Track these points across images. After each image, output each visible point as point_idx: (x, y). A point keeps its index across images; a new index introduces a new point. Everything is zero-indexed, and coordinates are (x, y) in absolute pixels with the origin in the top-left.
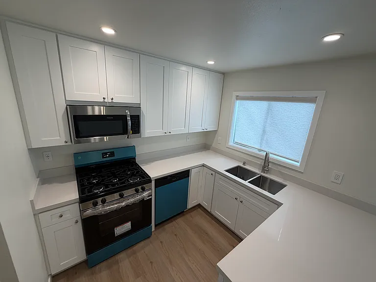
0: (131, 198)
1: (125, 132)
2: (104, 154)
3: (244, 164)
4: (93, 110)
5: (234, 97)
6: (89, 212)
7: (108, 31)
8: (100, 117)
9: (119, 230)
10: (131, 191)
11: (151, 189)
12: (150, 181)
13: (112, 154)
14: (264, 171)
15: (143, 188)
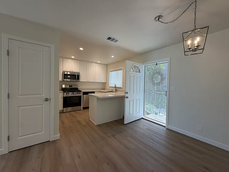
1: (75, 79)
2: (70, 86)
3: (112, 90)
4: (67, 73)
5: (109, 71)
6: (65, 95)
7: (73, 57)
10: (76, 93)
11: (81, 94)
12: (81, 91)
13: (72, 86)
14: (116, 91)
15: (79, 93)
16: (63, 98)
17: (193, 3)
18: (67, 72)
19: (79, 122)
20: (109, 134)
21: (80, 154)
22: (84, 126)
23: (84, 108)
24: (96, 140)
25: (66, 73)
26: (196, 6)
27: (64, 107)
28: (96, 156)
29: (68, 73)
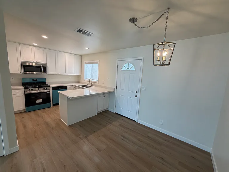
0: (42, 90)
1: (41, 71)
2: (33, 80)
3: (87, 84)
4: (29, 64)
5: (84, 63)
8: (32, 66)
9: (38, 101)
10: (42, 88)
11: (50, 89)
12: (50, 87)
13: (36, 80)
14: (91, 85)
15: (47, 88)
16: (24, 95)
17: (165, 12)
18: (29, 62)
19: (47, 124)
20: (81, 136)
21: (45, 167)
22: (53, 128)
23: (54, 105)
24: (66, 146)
25: (27, 64)
26: (167, 17)
27: (26, 106)
28: (65, 166)
29: (31, 64)
